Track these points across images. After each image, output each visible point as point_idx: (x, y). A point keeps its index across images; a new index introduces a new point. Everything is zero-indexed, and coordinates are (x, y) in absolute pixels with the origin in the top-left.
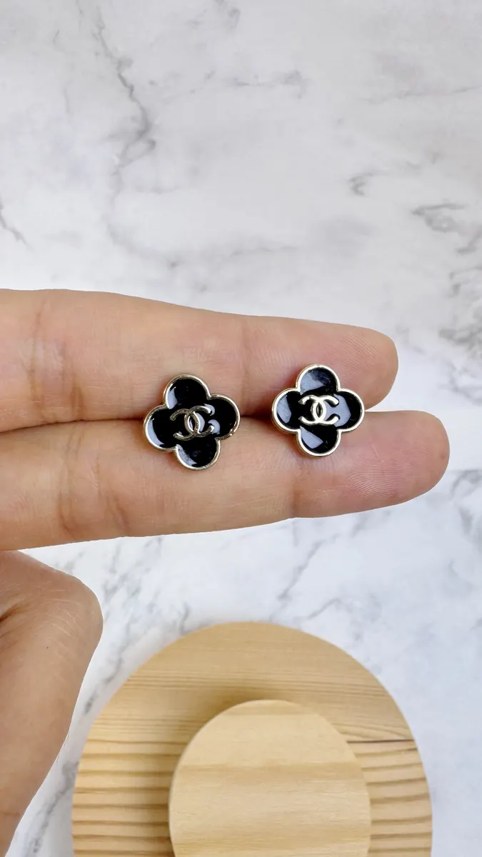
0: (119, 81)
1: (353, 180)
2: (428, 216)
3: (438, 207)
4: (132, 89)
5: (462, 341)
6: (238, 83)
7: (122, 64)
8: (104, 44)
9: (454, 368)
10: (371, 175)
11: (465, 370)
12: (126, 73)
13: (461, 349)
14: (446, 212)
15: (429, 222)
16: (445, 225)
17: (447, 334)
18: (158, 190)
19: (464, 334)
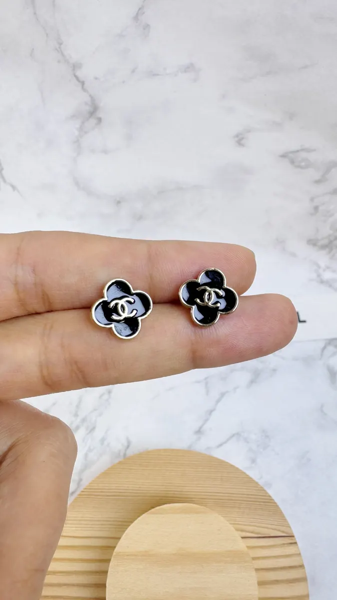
0: (74, 78)
1: (237, 136)
2: (291, 158)
3: (298, 151)
4: (83, 83)
5: (323, 247)
6: (153, 74)
7: (76, 67)
8: (63, 55)
9: (319, 267)
10: (249, 131)
11: (328, 268)
12: (78, 73)
13: (324, 252)
14: (304, 155)
15: (292, 162)
16: (303, 164)
17: (312, 242)
18: (105, 152)
19: (326, 242)
